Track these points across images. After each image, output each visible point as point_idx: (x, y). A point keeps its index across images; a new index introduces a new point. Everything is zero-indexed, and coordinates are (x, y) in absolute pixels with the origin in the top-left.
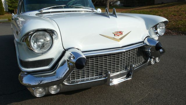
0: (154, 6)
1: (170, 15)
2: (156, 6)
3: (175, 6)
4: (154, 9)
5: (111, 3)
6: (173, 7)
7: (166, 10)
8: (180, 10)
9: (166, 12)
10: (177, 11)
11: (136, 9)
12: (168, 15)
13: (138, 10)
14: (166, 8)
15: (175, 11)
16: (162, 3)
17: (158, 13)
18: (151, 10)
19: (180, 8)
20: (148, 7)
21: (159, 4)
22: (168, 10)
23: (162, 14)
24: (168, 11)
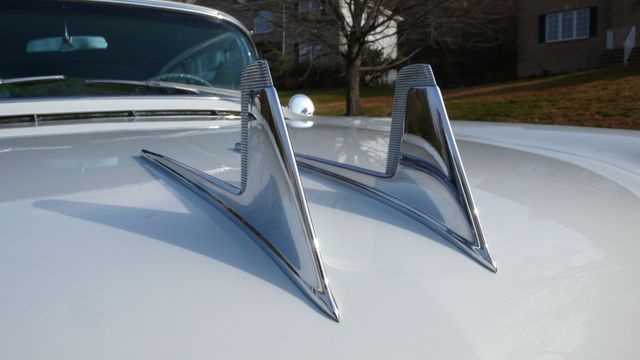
0: (518, 84)
1: (588, 113)
2: (526, 83)
3: (595, 84)
4: (522, 94)
5: (368, 77)
6: (587, 85)
7: (568, 97)
8: (618, 94)
9: (569, 104)
10: (610, 101)
11: (455, 95)
12: (579, 115)
13: (465, 100)
14: (565, 90)
15: (600, 100)
16: (546, 74)
17: (541, 108)
18: (510, 96)
19: (616, 87)
20: (498, 87)
21: (533, 77)
22: (574, 96)
23: (554, 110)
24: (573, 100)
